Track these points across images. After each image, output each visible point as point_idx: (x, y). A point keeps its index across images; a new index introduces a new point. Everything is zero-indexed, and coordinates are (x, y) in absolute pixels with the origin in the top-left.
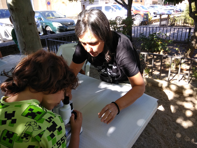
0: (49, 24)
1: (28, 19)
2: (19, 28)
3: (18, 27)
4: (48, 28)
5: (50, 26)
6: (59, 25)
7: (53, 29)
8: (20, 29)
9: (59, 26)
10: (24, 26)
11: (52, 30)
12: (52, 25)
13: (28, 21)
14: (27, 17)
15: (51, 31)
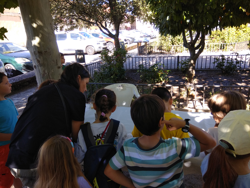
0: (11, 61)
1: (57, 62)
2: (47, 74)
3: (45, 72)
4: (9, 66)
5: (11, 64)
6: (25, 60)
7: (17, 67)
8: (49, 74)
9: (25, 62)
10: (53, 70)
11: (15, 68)
12: (15, 62)
13: (57, 64)
14: (57, 60)
15: (13, 70)
